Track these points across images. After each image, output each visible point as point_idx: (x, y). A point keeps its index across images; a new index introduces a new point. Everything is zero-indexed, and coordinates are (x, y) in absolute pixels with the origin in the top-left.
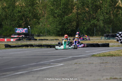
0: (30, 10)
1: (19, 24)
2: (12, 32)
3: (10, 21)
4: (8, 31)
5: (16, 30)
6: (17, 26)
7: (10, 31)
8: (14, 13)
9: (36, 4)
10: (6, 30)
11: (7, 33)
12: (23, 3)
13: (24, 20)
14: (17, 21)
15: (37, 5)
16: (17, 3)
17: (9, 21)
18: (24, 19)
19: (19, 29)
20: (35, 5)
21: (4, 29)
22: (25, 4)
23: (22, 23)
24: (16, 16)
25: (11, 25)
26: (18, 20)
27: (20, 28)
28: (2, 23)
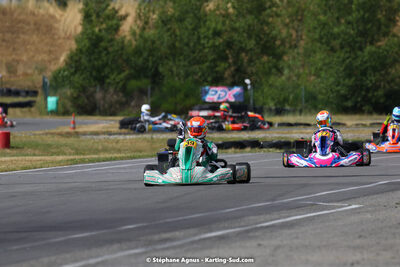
0: (249, 26)
1: (217, 72)
2: (192, 101)
3: (186, 63)
4: (180, 96)
5: (206, 93)
6: (209, 79)
7: (187, 96)
8: (199, 38)
9: (270, 7)
10: (174, 91)
11: (176, 104)
12: (229, 5)
13: (231, 61)
14: (207, 64)
15: (274, 9)
16: (211, 6)
17: (182, 63)
18: (230, 56)
19: (217, 89)
20: (268, 11)
21: (165, 89)
22: (234, 7)
23: (225, 69)
24: (204, 48)
25: (190, 78)
26: (214, 60)
27: (217, 86)
28: (161, 69)
